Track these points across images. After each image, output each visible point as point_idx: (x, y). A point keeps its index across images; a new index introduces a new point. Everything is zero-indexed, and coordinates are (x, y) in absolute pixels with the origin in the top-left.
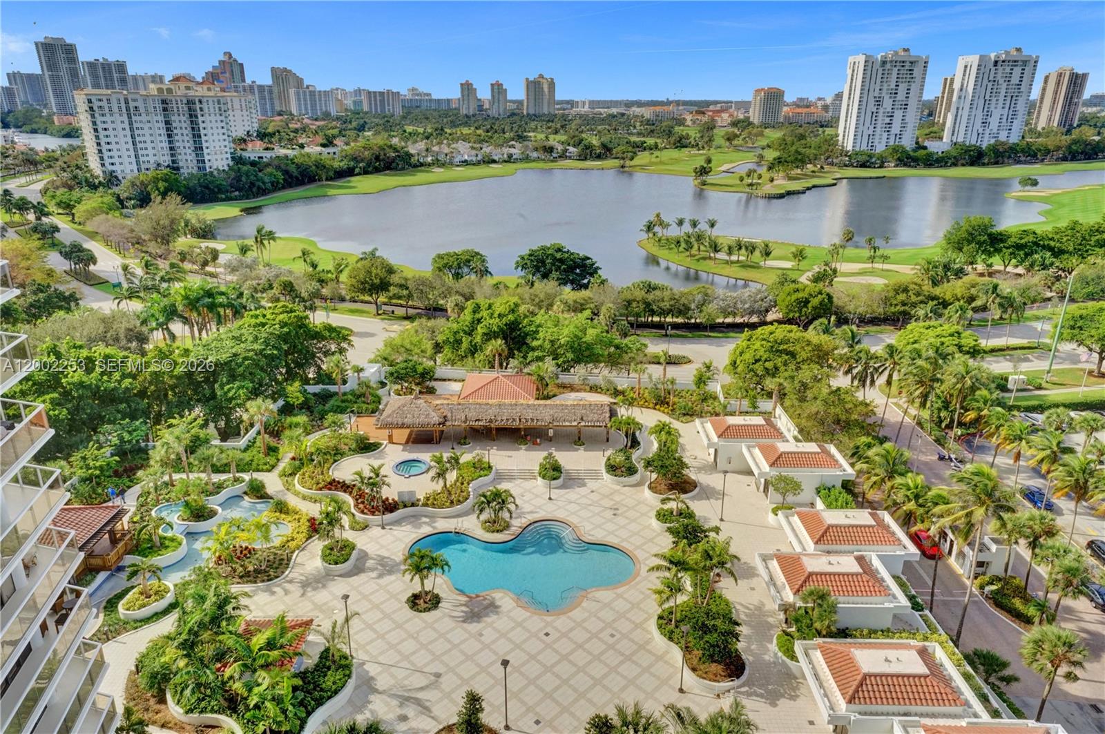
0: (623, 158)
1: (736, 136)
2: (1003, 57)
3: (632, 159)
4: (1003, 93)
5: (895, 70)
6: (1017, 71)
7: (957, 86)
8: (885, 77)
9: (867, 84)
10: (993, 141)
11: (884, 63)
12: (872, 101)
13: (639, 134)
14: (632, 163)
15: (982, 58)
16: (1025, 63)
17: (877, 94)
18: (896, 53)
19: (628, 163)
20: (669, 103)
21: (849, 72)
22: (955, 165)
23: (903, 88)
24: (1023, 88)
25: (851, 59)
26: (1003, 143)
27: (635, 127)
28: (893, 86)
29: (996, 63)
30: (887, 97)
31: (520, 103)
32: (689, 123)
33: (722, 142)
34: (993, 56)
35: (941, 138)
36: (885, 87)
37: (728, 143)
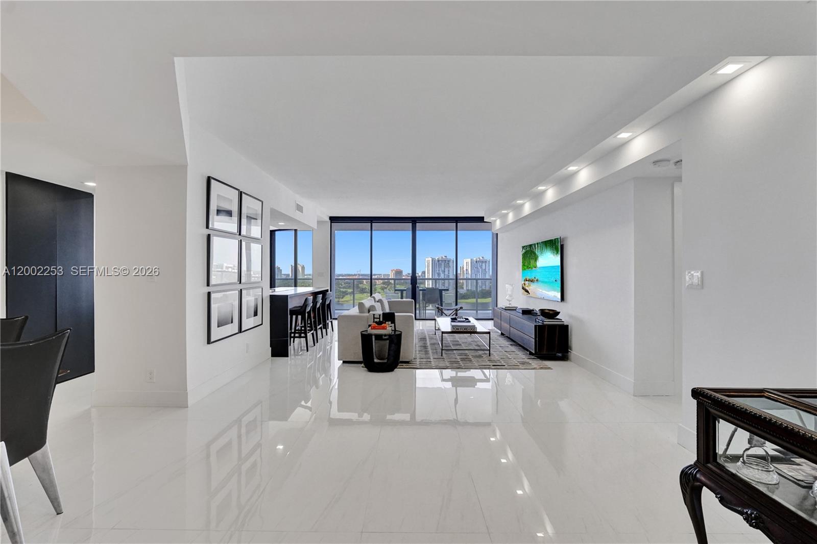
0: (339, 298)
1: (386, 288)
2: (478, 260)
3: (342, 298)
4: (480, 274)
5: (443, 264)
6: (484, 264)
7: (465, 269)
8: (440, 265)
9: (434, 267)
10: (481, 289)
11: (438, 261)
12: (436, 275)
13: (344, 288)
14: (343, 300)
15: (471, 260)
16: (486, 262)
17: (438, 272)
18: (442, 257)
19: (341, 300)
20: (355, 275)
21: (427, 264)
22: (469, 298)
23: (446, 270)
24: (487, 270)
25: (427, 259)
26: (484, 290)
27: (342, 285)
28: (443, 269)
29: (476, 262)
30: (441, 273)
31: (288, 275)
32: (365, 283)
33: (380, 290)
34: (475, 259)
35: (463, 288)
36: (440, 269)
37: (382, 291)
